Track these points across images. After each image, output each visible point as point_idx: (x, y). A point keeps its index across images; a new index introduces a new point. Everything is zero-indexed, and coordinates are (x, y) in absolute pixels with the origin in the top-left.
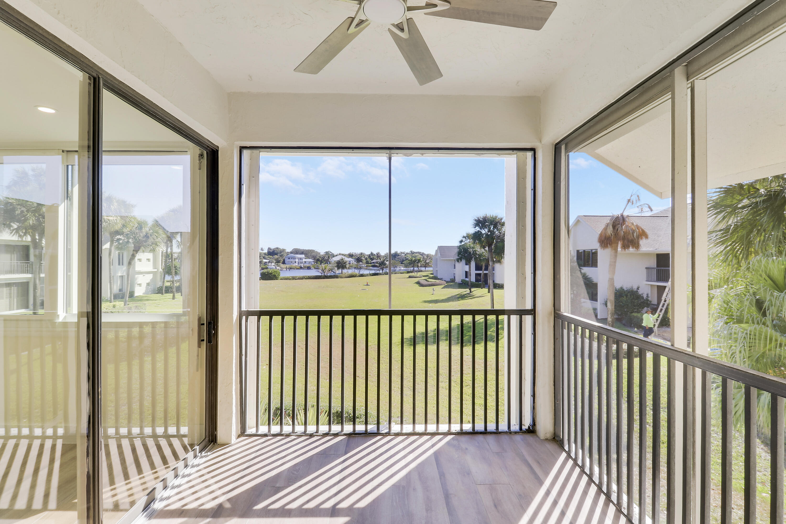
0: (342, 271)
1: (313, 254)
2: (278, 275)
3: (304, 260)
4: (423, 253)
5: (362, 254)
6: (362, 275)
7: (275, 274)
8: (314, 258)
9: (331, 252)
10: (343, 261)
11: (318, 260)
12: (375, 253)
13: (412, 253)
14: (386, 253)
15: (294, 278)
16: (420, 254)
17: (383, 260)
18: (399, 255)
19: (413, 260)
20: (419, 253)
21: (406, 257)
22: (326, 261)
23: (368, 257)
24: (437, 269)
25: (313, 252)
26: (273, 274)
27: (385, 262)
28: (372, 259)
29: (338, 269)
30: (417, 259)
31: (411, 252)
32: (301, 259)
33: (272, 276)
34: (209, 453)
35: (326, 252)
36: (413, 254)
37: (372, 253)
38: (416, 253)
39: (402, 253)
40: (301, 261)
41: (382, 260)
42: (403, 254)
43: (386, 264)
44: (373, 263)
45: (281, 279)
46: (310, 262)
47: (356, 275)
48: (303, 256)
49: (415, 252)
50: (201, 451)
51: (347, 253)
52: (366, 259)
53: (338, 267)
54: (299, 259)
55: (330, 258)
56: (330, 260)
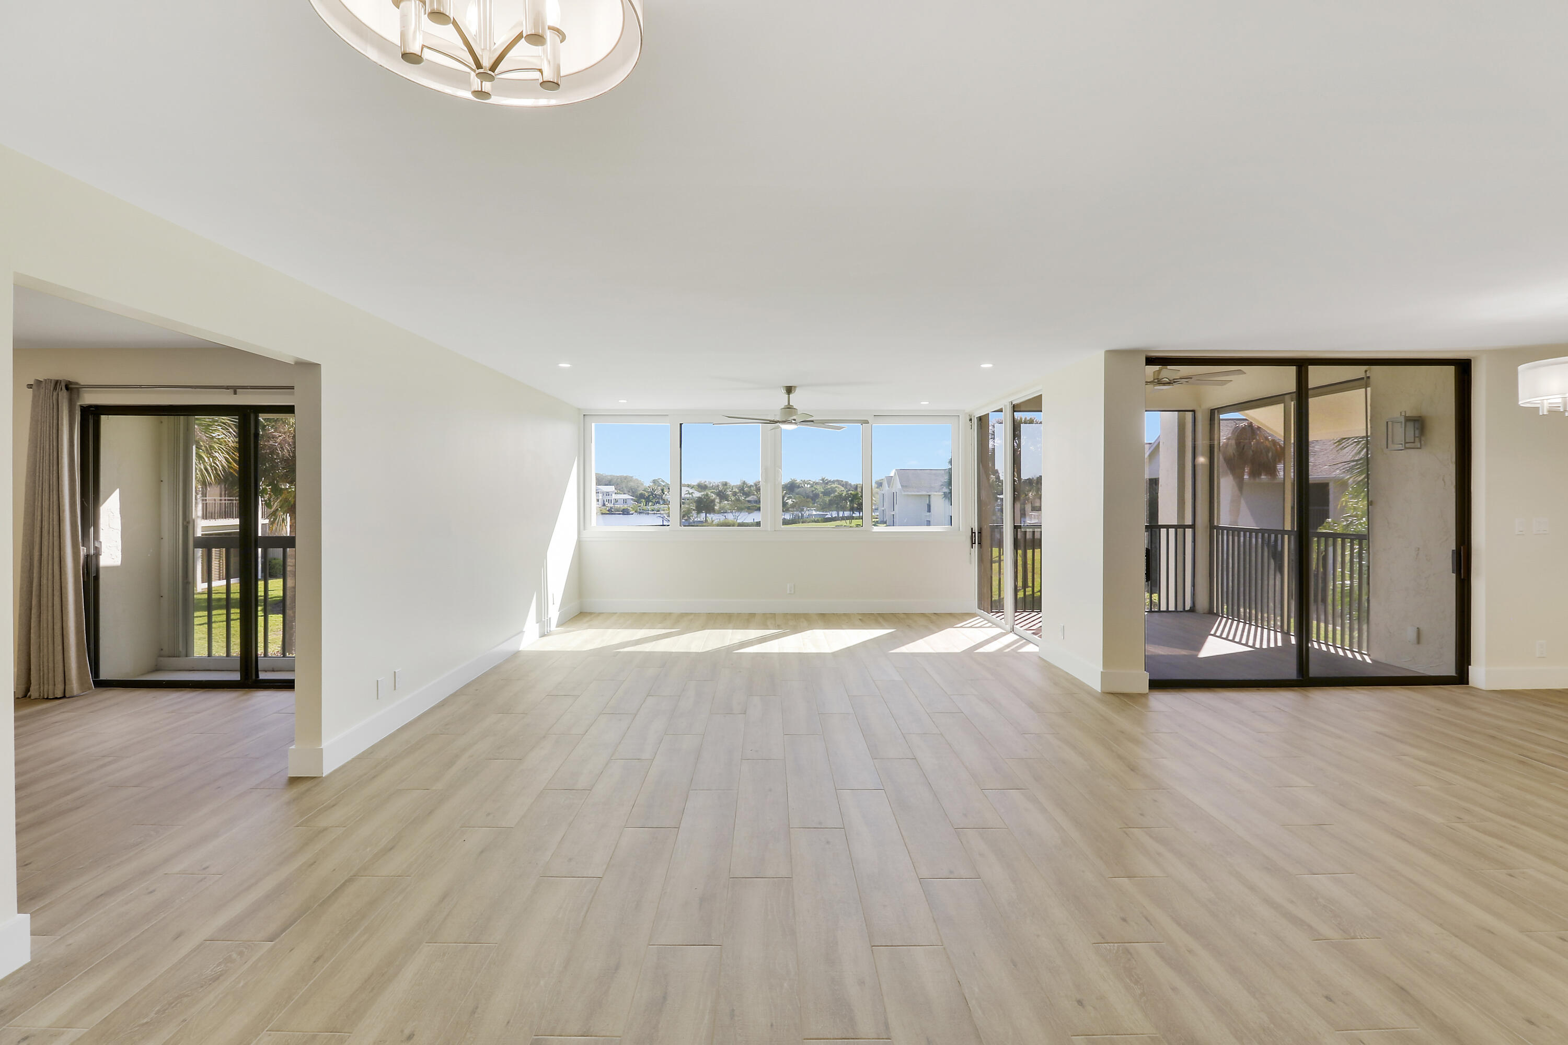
1: (631, 484)
3: (614, 496)
4: (847, 483)
5: (725, 484)
8: (632, 492)
9: (663, 481)
10: (707, 498)
11: (642, 496)
12: (751, 481)
13: (825, 482)
16: (841, 485)
18: (799, 487)
19: (844, 495)
20: (839, 482)
21: (813, 491)
22: (658, 498)
23: (738, 491)
25: (631, 480)
28: (747, 494)
29: (698, 513)
31: (823, 480)
32: (608, 494)
35: (654, 482)
36: (827, 483)
37: (744, 483)
38: (833, 482)
39: (804, 482)
40: (608, 498)
42: (806, 485)
44: (749, 501)
46: (625, 501)
48: (611, 488)
49: (830, 481)
51: (695, 483)
52: (735, 494)
53: (699, 511)
54: (605, 495)
55: (666, 493)
56: (664, 496)
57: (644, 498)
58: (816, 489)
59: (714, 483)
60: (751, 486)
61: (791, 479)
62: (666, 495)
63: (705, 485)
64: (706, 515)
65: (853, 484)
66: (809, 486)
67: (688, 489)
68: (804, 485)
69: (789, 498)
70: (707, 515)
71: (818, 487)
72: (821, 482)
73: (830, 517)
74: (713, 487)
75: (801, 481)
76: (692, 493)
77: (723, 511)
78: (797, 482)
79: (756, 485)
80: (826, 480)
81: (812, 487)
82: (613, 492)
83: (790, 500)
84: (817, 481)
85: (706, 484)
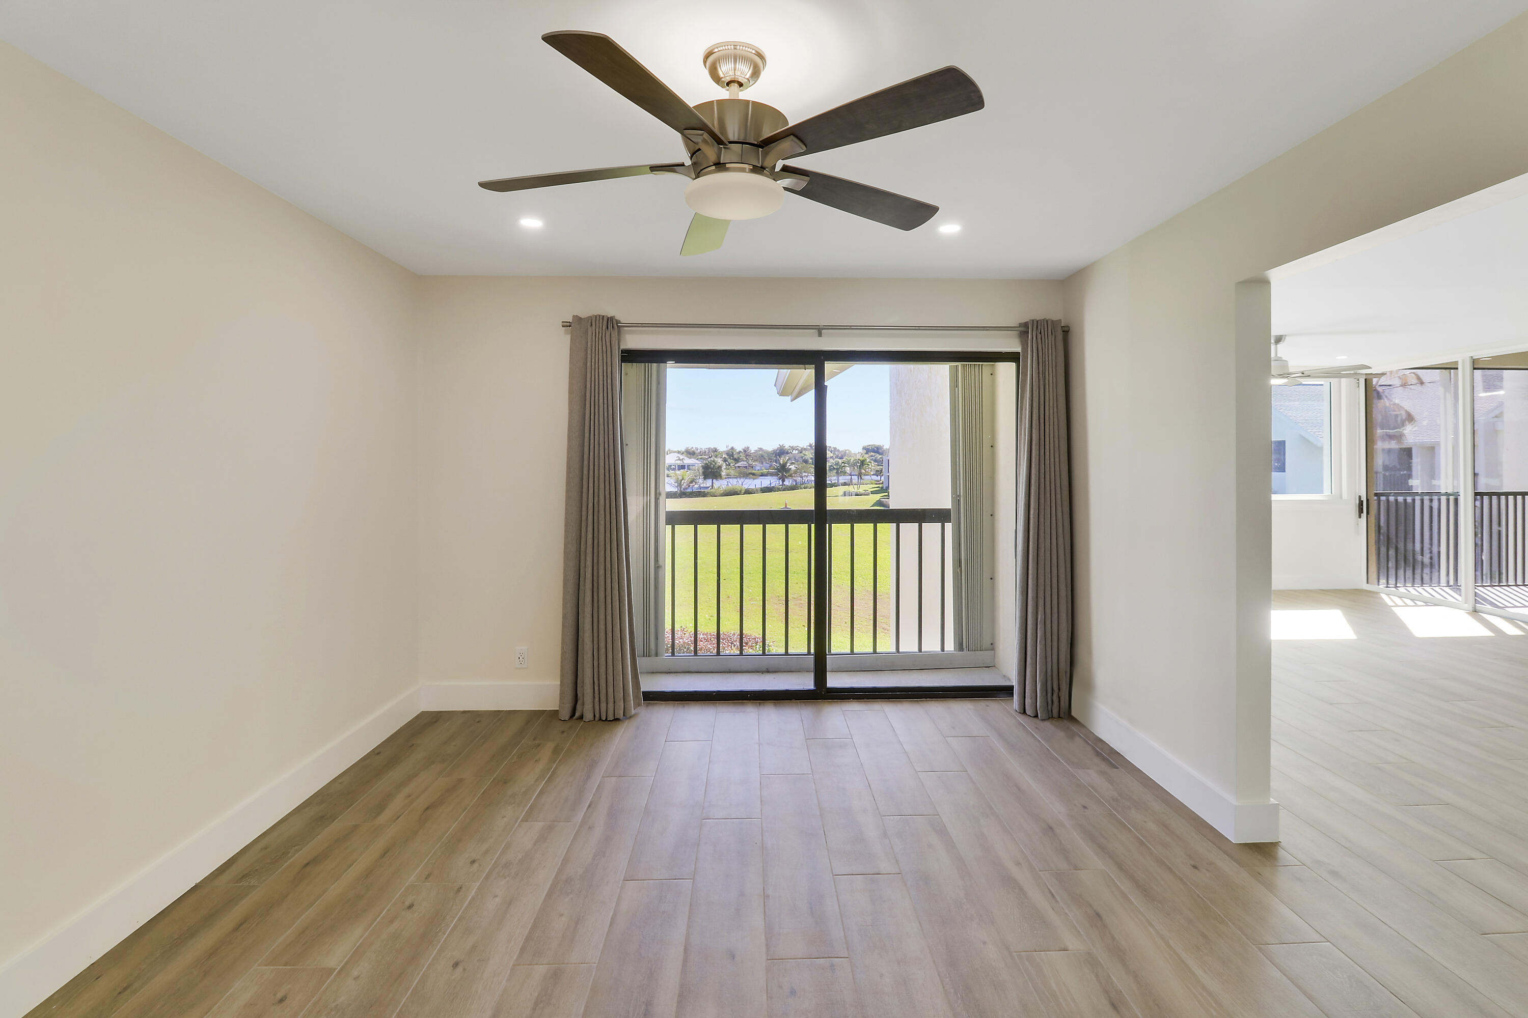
10: (715, 464)
12: (739, 448)
14: (757, 449)
21: (802, 457)
29: (705, 478)
39: (793, 448)
43: (790, 469)
47: (740, 491)
58: (805, 455)
59: (702, 449)
60: (740, 452)
63: (693, 451)
64: (712, 480)
65: (841, 450)
66: (797, 452)
67: (679, 455)
71: (807, 453)
72: (809, 448)
74: (701, 454)
75: (790, 447)
76: (683, 459)
77: (729, 476)
78: (786, 448)
79: (745, 451)
81: (801, 453)
83: (793, 466)
84: (805, 447)
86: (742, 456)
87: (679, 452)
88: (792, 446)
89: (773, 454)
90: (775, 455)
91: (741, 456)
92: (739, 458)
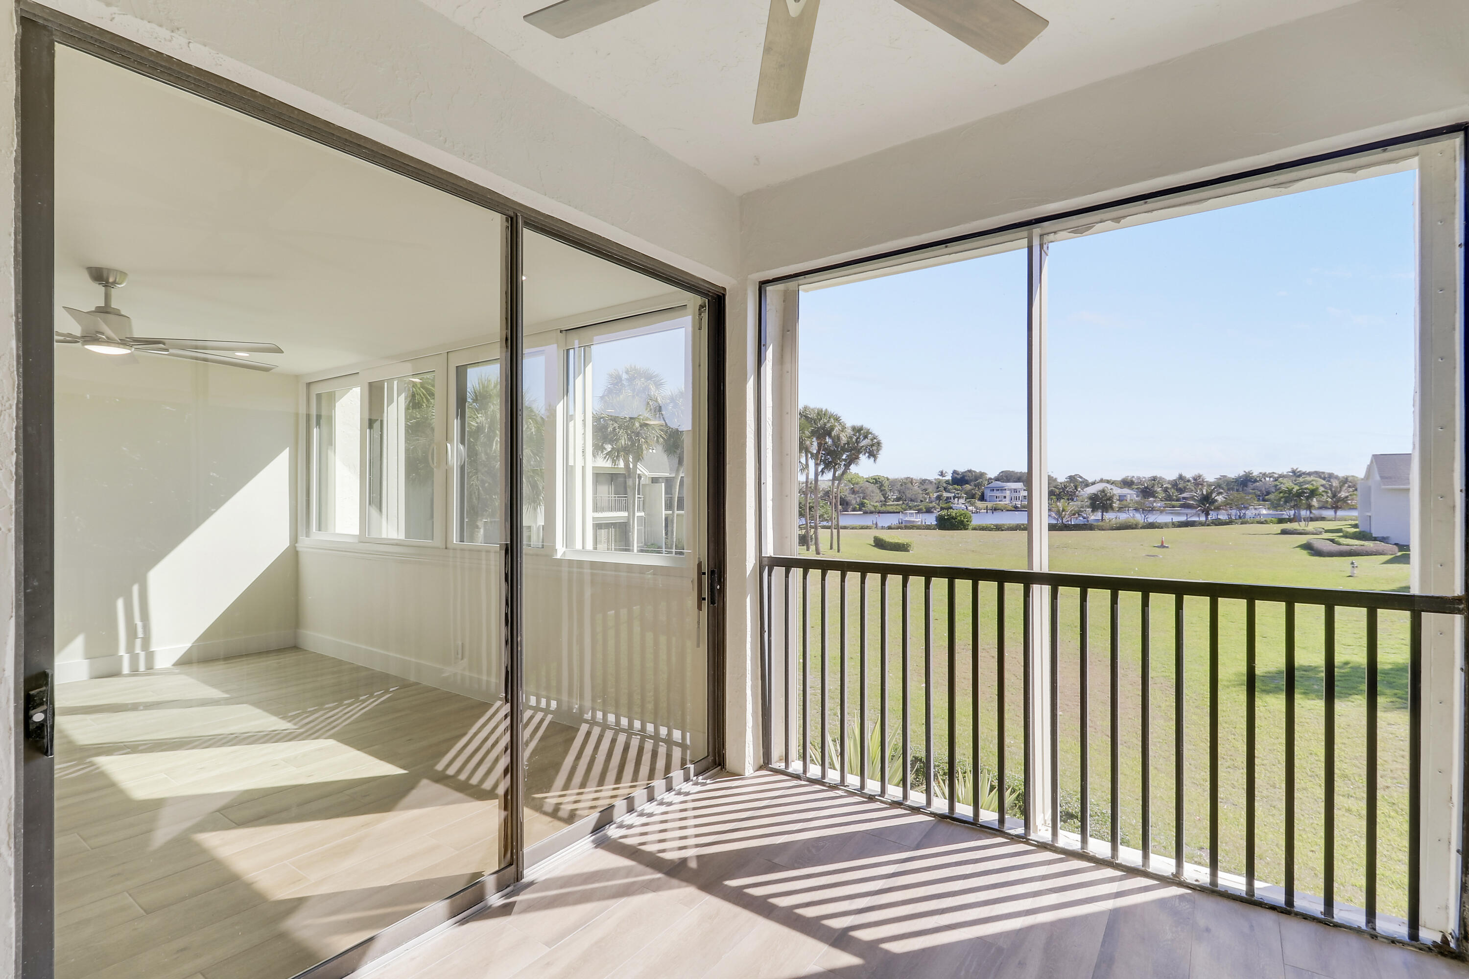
0: (1102, 515)
2: (967, 521)
3: (1022, 493)
5: (1154, 479)
6: (1152, 526)
7: (963, 518)
9: (1081, 477)
10: (1106, 495)
12: (1189, 475)
13: (1296, 474)
14: (1219, 477)
15: (998, 528)
16: (1320, 477)
17: (1207, 491)
18: (1256, 481)
19: (1295, 490)
20: (1318, 474)
21: (1276, 485)
22: (1070, 495)
23: (1170, 486)
24: (1369, 514)
26: (959, 518)
27: (1214, 495)
28: (1181, 491)
29: (1093, 511)
30: (1306, 489)
31: (1294, 472)
32: (1015, 491)
33: (956, 522)
34: (708, 781)
35: (1070, 477)
36: (1299, 476)
37: (1181, 477)
38: (1310, 474)
39: (1264, 475)
40: (1017, 495)
41: (1205, 493)
42: (1267, 479)
43: (1216, 501)
44: (1184, 498)
45: (974, 529)
47: (1136, 525)
49: (1304, 473)
50: (697, 774)
51: (1119, 478)
52: (1166, 490)
53: (1094, 508)
54: (1013, 492)
55: (1079, 489)
56: (1077, 492)
57: (1054, 495)
58: (1281, 483)
59: (1144, 478)
60: (1190, 480)
61: (1245, 472)
62: (1080, 492)
66: (1272, 479)
68: (1265, 479)
69: (1221, 493)
70: (1104, 514)
71: (1285, 480)
72: (1291, 474)
73: (1288, 517)
74: (1138, 483)
75: (1261, 473)
78: (1253, 475)
79: (1195, 479)
80: (1298, 472)
81: (1276, 480)
82: (1021, 489)
83: (1221, 496)
84: (1285, 473)
85: (1134, 479)
86: (1190, 486)
87: (1108, 482)
88: (1263, 472)
89: (1236, 482)
90: (1238, 483)
91: (1188, 485)
92: (1185, 488)
